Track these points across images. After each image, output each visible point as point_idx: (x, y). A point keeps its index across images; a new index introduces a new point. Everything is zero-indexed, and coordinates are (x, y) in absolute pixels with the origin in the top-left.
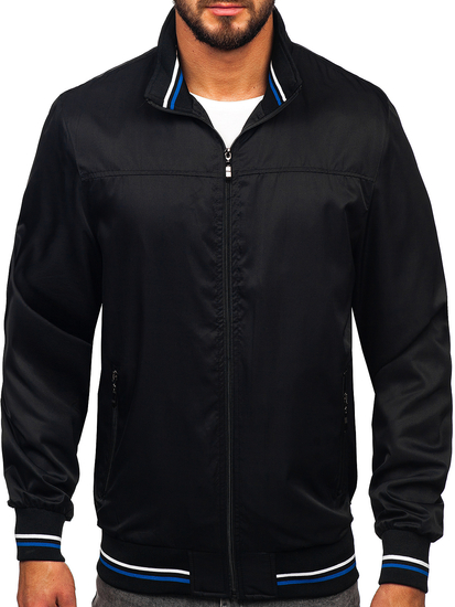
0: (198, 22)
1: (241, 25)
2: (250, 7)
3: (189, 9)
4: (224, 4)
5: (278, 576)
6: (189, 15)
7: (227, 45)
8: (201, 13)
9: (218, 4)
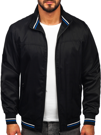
0: (43, 6)
1: (53, 6)
2: (55, 2)
3: (41, 3)
4: (49, 2)
5: (68, 125)
6: (41, 4)
7: (50, 11)
8: (44, 4)
9: (48, 1)
